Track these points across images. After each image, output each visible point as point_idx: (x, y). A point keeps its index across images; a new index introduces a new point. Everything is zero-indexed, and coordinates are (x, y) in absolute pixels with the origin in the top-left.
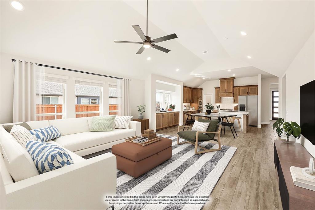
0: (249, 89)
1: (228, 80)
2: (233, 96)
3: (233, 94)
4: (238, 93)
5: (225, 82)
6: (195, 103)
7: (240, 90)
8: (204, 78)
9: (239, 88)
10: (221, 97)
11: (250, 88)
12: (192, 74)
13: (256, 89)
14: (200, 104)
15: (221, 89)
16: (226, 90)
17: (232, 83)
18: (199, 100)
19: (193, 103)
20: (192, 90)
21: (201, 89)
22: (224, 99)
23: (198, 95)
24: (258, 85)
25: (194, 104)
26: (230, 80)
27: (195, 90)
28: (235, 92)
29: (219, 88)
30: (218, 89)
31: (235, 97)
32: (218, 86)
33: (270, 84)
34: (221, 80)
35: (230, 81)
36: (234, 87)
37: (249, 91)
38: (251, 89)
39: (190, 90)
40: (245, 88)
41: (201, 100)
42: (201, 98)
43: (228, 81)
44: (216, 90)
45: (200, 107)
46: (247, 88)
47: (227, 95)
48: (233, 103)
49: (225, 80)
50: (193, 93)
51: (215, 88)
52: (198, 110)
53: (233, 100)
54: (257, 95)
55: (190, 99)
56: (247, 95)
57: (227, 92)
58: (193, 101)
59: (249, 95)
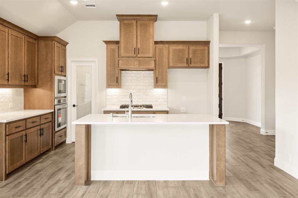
0: (191, 51)
1: (141, 22)
2: (155, 67)
3: (155, 62)
5: (135, 27)
6: (41, 87)
7: (171, 51)
9: (167, 45)
10: (121, 70)
11: (192, 48)
13: (204, 50)
14: (59, 92)
15: (122, 45)
16: (137, 51)
18: (57, 78)
19: (35, 86)
20: (31, 40)
21: (64, 44)
22: (128, 77)
23: (53, 61)
24: (207, 43)
25: (39, 92)
26: (147, 22)
27: (42, 43)
29: (117, 43)
30: (115, 46)
32: (115, 36)
34: (123, 18)
37: (191, 56)
38: (194, 52)
39: (23, 40)
40: (180, 47)
41: (62, 78)
42: (63, 70)
43: (141, 25)
44: (107, 47)
45: (59, 101)
46: (185, 47)
47: (139, 65)
48: (153, 87)
49: (132, 19)
50: (36, 53)
51: (104, 42)
52: (53, 111)
53: (153, 78)
54: (207, 66)
55: (23, 74)
56: (186, 65)
57: (139, 56)
58: (36, 81)
59: (191, 65)
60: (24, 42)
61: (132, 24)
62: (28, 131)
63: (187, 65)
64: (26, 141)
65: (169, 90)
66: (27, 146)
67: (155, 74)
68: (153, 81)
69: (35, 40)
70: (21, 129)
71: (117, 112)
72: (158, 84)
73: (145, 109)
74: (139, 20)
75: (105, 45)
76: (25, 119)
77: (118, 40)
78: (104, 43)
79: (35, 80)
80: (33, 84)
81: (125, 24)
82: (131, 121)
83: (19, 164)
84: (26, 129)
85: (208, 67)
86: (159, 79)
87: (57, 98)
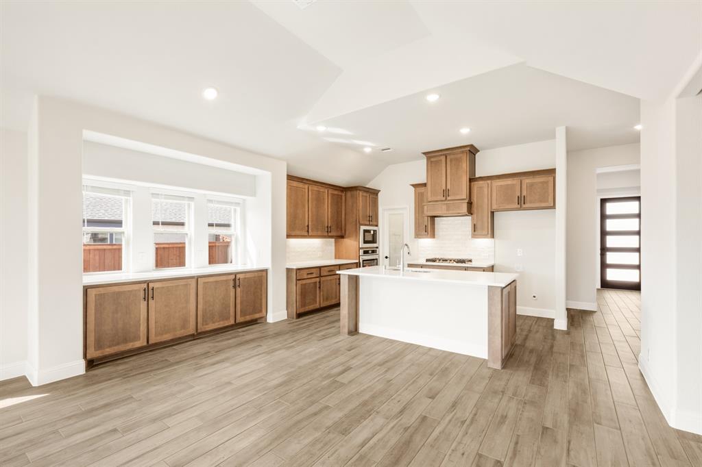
0: (524, 187)
1: (452, 156)
2: (470, 212)
3: (470, 204)
4: (486, 200)
5: (444, 165)
6: (349, 237)
7: (494, 189)
8: (368, 150)
9: (489, 182)
10: (433, 217)
11: (527, 181)
12: (303, 124)
13: (547, 183)
14: (366, 242)
15: (429, 187)
16: (446, 193)
17: (465, 165)
18: (363, 228)
19: (342, 237)
20: (336, 192)
21: (374, 193)
22: (443, 225)
23: (357, 210)
24: (554, 171)
25: (347, 242)
26: (459, 156)
27: (349, 194)
28: (475, 200)
29: (425, 185)
30: (422, 189)
31: (475, 216)
32: (422, 177)
33: (599, 171)
34: (429, 155)
35: (458, 161)
36: (472, 180)
37: (524, 193)
38: (531, 186)
40: (509, 182)
41: (371, 228)
42: (373, 219)
43: (451, 161)
44: (415, 191)
45: (366, 252)
46: (515, 181)
47: (448, 210)
48: (470, 237)
49: (441, 155)
50: (343, 204)
51: (413, 185)
52: (358, 261)
53: (470, 225)
54: (552, 205)
55: (326, 225)
56: (517, 206)
57: (448, 198)
58: (343, 232)
59: (524, 206)
60: (326, 195)
61: (441, 160)
62: (323, 279)
63: (519, 206)
64: (320, 288)
65: (497, 241)
66: (321, 293)
67: (473, 219)
68: (470, 229)
69: (342, 191)
70: (314, 276)
71: (422, 266)
72: (476, 233)
73: (455, 264)
74: (450, 154)
75: (412, 189)
76: (320, 268)
77: (425, 182)
78: (412, 187)
79: (341, 230)
80: (339, 234)
81: (431, 162)
82: (403, 275)
83: (311, 307)
84: (320, 276)
85: (554, 207)
86: (478, 226)
87: (362, 248)
